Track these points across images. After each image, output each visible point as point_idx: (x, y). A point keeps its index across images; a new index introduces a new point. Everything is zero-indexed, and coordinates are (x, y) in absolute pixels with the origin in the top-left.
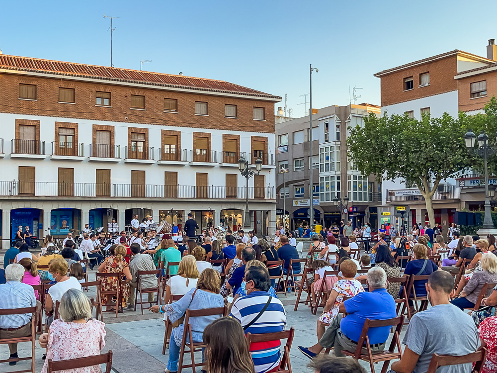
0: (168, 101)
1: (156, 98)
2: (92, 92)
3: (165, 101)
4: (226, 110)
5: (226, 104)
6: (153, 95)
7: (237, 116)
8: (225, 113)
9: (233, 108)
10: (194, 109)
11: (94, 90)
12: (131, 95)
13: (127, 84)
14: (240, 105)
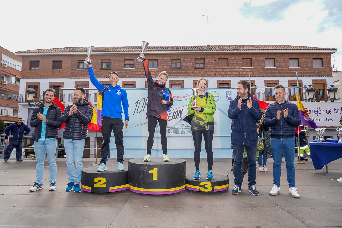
0: (244, 61)
1: (236, 59)
4: (290, 63)
5: (289, 59)
6: (233, 58)
7: (299, 66)
8: (289, 65)
9: (296, 61)
10: (265, 64)
11: (193, 58)
12: (219, 59)
13: (215, 52)
14: (301, 58)
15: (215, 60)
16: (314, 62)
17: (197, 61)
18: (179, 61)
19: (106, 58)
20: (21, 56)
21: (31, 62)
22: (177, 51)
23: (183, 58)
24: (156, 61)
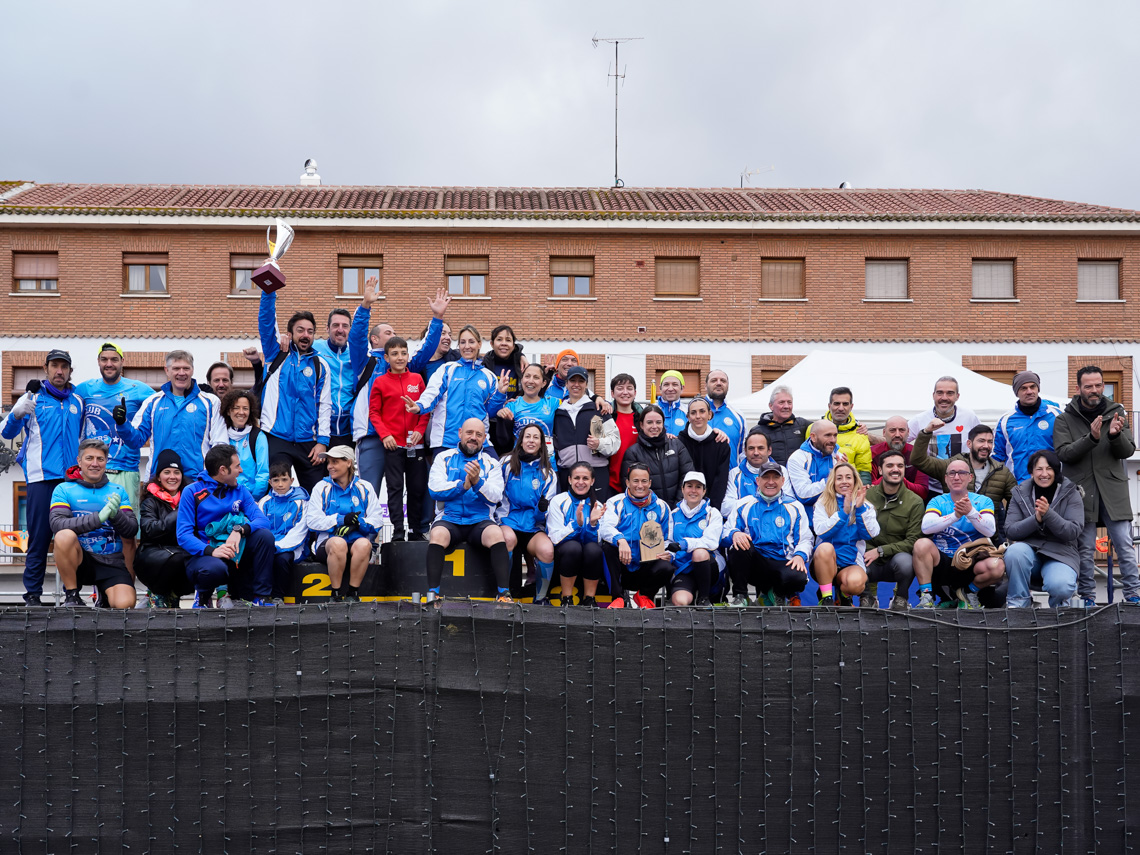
0: (771, 267)
1: (734, 259)
2: (537, 259)
3: (766, 267)
4: (975, 279)
5: (974, 259)
6: (724, 253)
7: (1015, 295)
8: (970, 289)
9: (1004, 271)
10: (863, 284)
11: (544, 254)
12: (657, 258)
14: (1029, 256)
15: (640, 264)
16: (1086, 273)
17: (559, 267)
18: (480, 266)
19: (147, 245)
22: (470, 217)
23: (499, 252)
24: (377, 263)
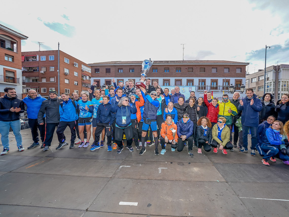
0: (201, 69)
4: (224, 70)
5: (224, 68)
6: (196, 67)
7: (229, 72)
9: (228, 69)
10: (212, 71)
11: (175, 67)
12: (188, 68)
13: (186, 64)
14: (230, 68)
15: (186, 69)
16: (237, 70)
17: (177, 69)
18: (168, 69)
19: (132, 67)
20: (91, 66)
21: (95, 69)
22: (167, 63)
23: (170, 67)
24: (157, 69)
